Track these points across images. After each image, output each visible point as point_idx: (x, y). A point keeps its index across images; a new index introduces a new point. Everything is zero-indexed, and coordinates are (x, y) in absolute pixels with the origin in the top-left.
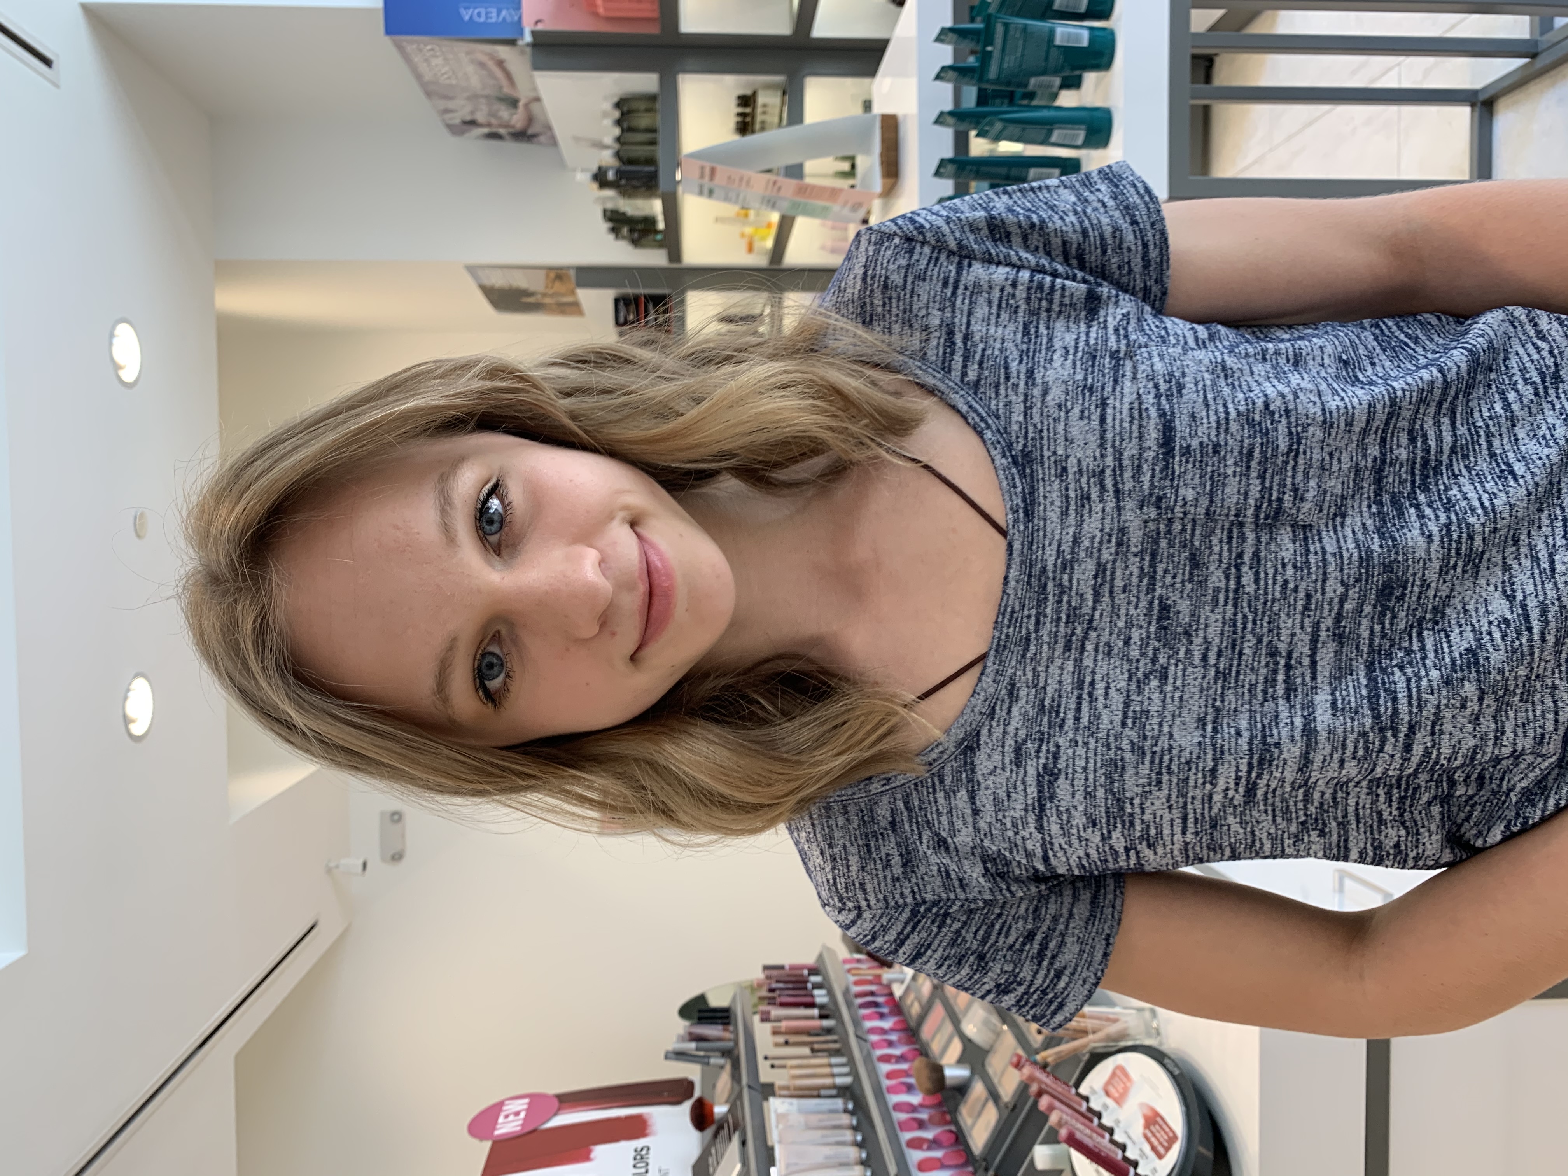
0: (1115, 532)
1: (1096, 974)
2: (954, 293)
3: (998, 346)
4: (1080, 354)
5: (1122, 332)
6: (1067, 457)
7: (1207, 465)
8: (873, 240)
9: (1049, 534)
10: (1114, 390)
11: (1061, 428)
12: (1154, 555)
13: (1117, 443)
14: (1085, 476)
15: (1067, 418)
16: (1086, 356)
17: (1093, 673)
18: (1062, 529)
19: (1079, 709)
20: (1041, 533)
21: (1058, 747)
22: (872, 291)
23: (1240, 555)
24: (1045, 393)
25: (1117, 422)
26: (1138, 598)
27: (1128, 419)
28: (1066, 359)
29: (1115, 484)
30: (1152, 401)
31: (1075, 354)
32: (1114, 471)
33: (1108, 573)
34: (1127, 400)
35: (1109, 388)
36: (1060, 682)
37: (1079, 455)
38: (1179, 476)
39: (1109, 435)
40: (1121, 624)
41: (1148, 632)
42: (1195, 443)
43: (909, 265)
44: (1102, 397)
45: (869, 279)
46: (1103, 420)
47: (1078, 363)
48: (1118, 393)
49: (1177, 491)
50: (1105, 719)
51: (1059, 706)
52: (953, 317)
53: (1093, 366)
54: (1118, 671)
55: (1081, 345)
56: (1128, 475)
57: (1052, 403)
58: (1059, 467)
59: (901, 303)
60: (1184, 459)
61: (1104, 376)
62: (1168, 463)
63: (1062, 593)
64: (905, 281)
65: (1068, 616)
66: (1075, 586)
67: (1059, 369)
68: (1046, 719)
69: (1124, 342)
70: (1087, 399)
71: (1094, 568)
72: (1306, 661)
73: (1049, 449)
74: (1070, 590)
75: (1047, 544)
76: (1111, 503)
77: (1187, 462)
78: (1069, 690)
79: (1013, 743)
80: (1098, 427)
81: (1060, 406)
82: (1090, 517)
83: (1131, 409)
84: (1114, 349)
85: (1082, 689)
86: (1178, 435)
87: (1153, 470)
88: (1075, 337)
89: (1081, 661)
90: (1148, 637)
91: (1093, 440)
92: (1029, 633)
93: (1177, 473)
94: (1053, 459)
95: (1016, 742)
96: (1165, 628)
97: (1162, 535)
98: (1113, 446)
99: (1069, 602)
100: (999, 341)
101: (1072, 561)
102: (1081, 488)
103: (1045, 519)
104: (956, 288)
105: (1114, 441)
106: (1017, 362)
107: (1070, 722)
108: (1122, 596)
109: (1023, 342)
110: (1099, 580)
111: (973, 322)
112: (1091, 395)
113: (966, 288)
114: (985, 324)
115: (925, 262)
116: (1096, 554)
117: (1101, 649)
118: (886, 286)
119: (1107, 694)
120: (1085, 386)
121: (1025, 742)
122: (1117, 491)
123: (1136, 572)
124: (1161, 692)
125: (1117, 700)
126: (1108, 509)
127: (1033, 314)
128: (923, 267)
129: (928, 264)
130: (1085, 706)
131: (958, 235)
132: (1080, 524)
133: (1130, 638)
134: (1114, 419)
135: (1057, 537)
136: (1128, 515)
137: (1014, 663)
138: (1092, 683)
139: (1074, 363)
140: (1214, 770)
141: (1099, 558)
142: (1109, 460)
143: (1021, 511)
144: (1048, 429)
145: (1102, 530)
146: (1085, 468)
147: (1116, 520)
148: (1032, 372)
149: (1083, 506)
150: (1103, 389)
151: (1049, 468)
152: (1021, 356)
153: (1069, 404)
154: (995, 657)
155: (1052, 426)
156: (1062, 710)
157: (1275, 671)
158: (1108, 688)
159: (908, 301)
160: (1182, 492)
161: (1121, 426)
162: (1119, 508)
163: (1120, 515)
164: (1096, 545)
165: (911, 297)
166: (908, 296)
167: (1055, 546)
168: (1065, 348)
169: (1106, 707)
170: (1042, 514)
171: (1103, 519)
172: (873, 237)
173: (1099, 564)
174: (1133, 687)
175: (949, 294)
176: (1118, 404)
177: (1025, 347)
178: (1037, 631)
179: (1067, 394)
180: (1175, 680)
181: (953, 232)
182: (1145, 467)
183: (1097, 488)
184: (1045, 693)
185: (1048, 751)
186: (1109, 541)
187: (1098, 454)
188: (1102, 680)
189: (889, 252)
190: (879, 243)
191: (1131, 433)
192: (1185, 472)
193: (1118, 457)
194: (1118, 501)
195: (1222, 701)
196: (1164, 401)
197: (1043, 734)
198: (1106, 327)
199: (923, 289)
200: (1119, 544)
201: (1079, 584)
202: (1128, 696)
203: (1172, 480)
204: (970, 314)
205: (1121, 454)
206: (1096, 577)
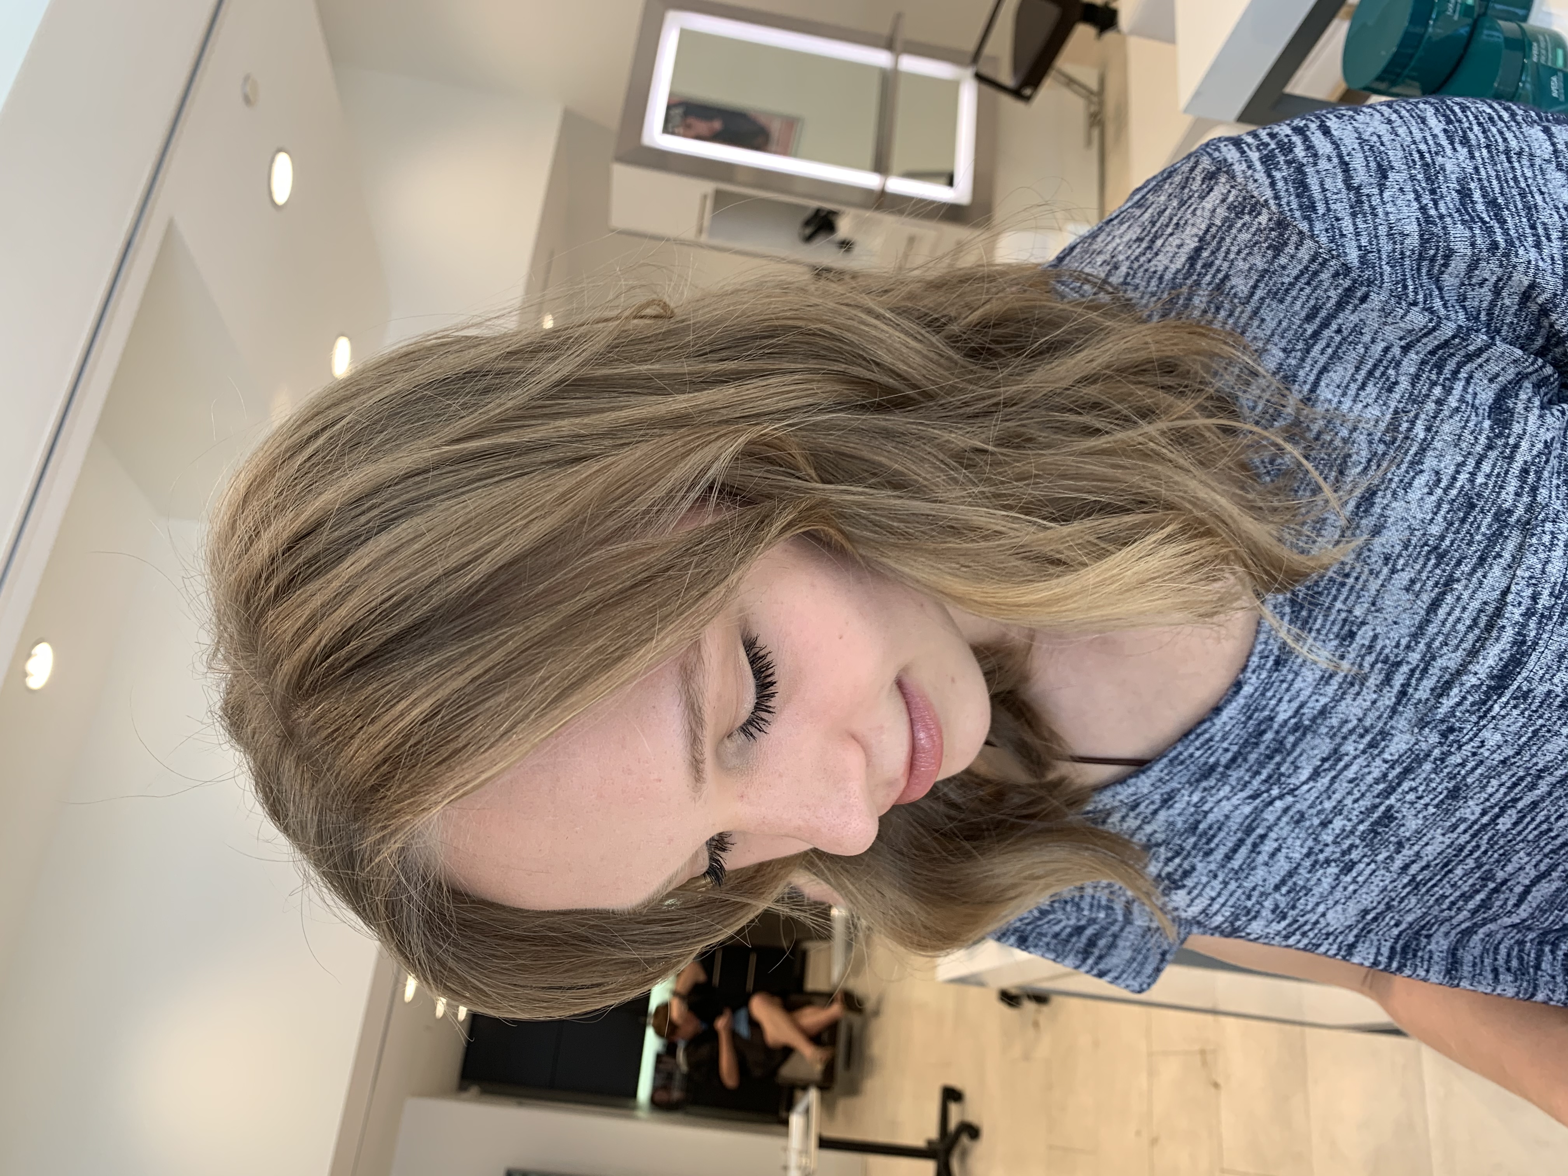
0: (1376, 731)
2: (1316, 335)
3: (1345, 433)
4: (1454, 492)
5: (1531, 478)
6: (1363, 623)
7: (1540, 717)
8: (1231, 199)
9: (1293, 691)
10: (1474, 570)
11: (1374, 585)
12: (1407, 771)
13: (1437, 644)
14: (1374, 655)
15: (1389, 579)
16: (1461, 499)
17: (1270, 828)
18: (1314, 693)
19: (1235, 850)
20: (1285, 685)
21: (1193, 868)
22: (1197, 283)
24: (1377, 531)
25: (1451, 619)
26: (1363, 795)
27: (1468, 622)
28: (1430, 493)
29: (1406, 685)
31: (1446, 491)
32: (1413, 671)
33: (1341, 764)
34: (1481, 596)
35: (1465, 568)
36: (1227, 817)
37: (1378, 630)
38: (1493, 718)
39: (1432, 629)
40: (1328, 805)
41: (1355, 828)
42: (1541, 690)
43: (1266, 271)
44: (1451, 575)
45: (1199, 264)
46: (1435, 605)
47: (1445, 507)
48: (1474, 580)
49: (1480, 730)
50: (1261, 872)
51: (1214, 836)
52: (1300, 366)
53: (1463, 521)
54: (1298, 842)
55: (1463, 477)
56: (1428, 683)
57: (1377, 548)
58: (1347, 628)
59: (1231, 321)
60: (1512, 702)
61: (1469, 544)
62: (1489, 698)
63: (1277, 751)
64: (1252, 294)
65: (1270, 777)
66: (1295, 754)
67: (1414, 506)
68: (1193, 840)
69: (1526, 499)
70: (1429, 568)
71: (1327, 752)
73: (1345, 602)
74: (1289, 754)
75: (1286, 698)
76: (1388, 698)
77: (1515, 707)
78: (1234, 828)
80: (1423, 612)
81: (1387, 559)
82: (1354, 700)
83: (1481, 611)
84: (1506, 505)
85: (1248, 835)
86: (1525, 674)
87: (1464, 698)
88: (1460, 459)
89: (1262, 811)
90: (1352, 832)
91: (1408, 623)
92: (1217, 764)
93: (1493, 713)
94: (1343, 615)
96: (1377, 833)
97: (1432, 758)
98: (1429, 646)
99: (1279, 765)
100: (1349, 425)
101: (1307, 729)
102: (1361, 666)
103: (1297, 674)
104: (1325, 325)
105: (1434, 640)
106: (1360, 468)
107: (1219, 855)
108: (1345, 784)
109: (1381, 440)
110: (1327, 765)
111: (1322, 384)
112: (1437, 566)
113: (1339, 331)
114: (1339, 392)
115: (1295, 272)
116: (1338, 740)
117: (1291, 813)
118: (1219, 287)
119: (1273, 855)
120: (1436, 548)
121: (1158, 845)
122: (1403, 693)
123: (1376, 773)
124: (1337, 879)
125: (1282, 866)
126: (1379, 704)
127: (1414, 402)
128: (1287, 280)
129: (1297, 278)
130: (1243, 851)
131: (1364, 242)
132: (1337, 699)
133: (1330, 822)
134: (1449, 614)
135: (1302, 698)
136: (1401, 723)
137: (1184, 780)
138: (1263, 837)
139: (1439, 506)
141: (1340, 745)
142: (1414, 657)
143: (1272, 658)
144: (1357, 579)
145: (1360, 720)
146: (1378, 648)
147: (1383, 720)
148: (1374, 493)
149: (1352, 684)
150: (1459, 563)
151: (1333, 623)
152: (1369, 461)
153: (1401, 561)
154: (1166, 767)
155: (1363, 577)
156: (1216, 840)
158: (1278, 849)
159: (1243, 321)
160: (1485, 734)
161: (1454, 626)
162: (1394, 711)
163: (1391, 718)
164: (1345, 730)
165: (1251, 318)
166: (1245, 316)
167: (1295, 705)
168: (1437, 473)
169: (1266, 864)
170: (1295, 668)
171: (1370, 710)
173: (1336, 751)
174: (1308, 863)
175: (1309, 332)
176: (1466, 596)
177: (1381, 448)
178: (1227, 767)
179: (1406, 547)
180: (1359, 875)
182: (1455, 691)
183: (1381, 677)
184: (1205, 817)
185: (1180, 866)
186: (1362, 736)
187: (1404, 642)
188: (1276, 840)
189: (1245, 236)
190: (1238, 210)
191: (1462, 641)
192: (1504, 717)
193: (1429, 659)
194: (1398, 702)
197: (1182, 849)
198: (1511, 458)
199: (1271, 316)
200: (1372, 745)
201: (1301, 755)
202: (1296, 868)
203: (1481, 718)
204: (1324, 369)
205: (1434, 658)
206: (1324, 760)
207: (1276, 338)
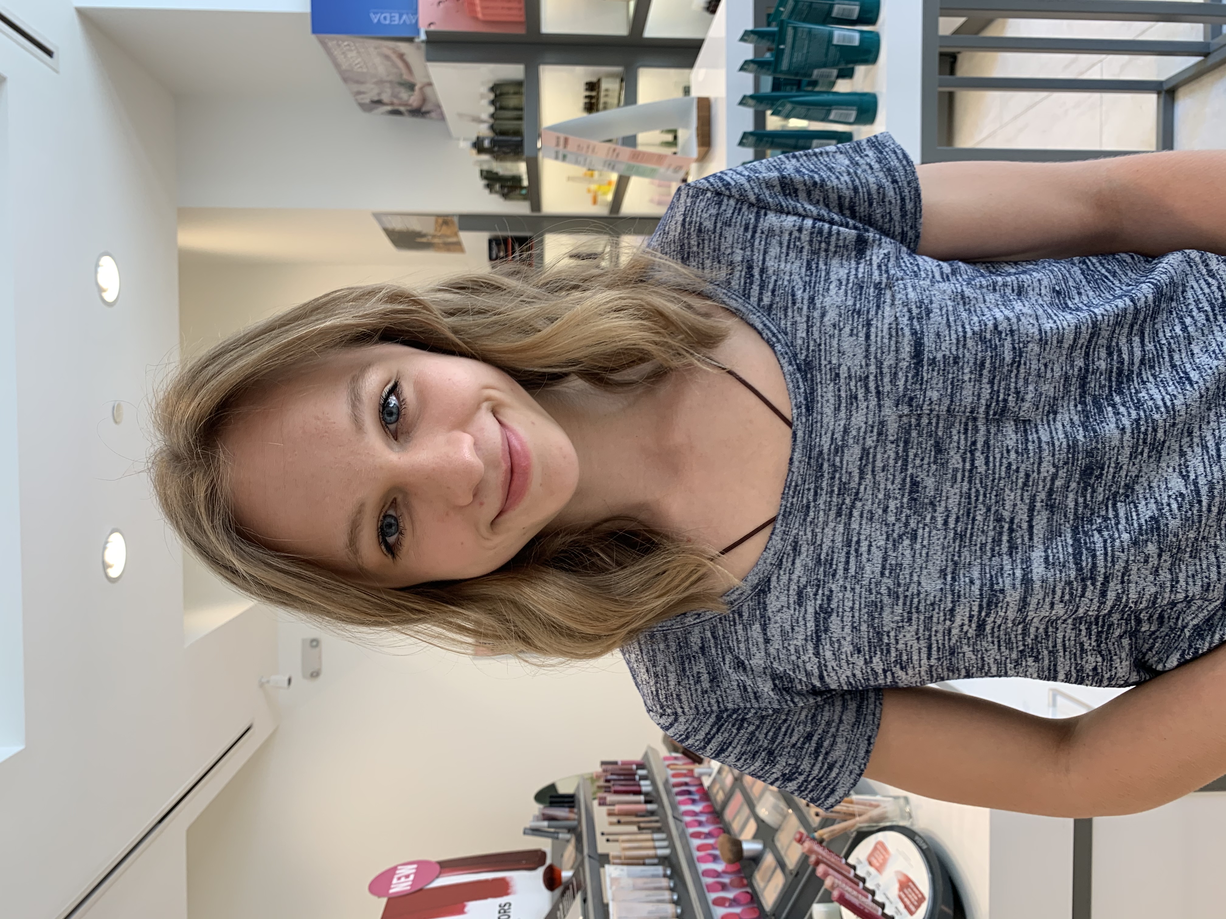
0: (876, 424)
1: (860, 767)
2: (753, 237)
3: (787, 278)
4: (850, 285)
5: (883, 268)
6: (840, 365)
7: (948, 373)
8: (690, 194)
9: (825, 426)
10: (877, 313)
11: (835, 343)
12: (906, 442)
13: (879, 355)
14: (854, 380)
15: (840, 335)
16: (855, 287)
17: (859, 534)
18: (835, 421)
19: (847, 562)
20: (819, 425)
21: (831, 591)
22: (689, 234)
23: (974, 443)
24: (823, 315)
25: (879, 339)
26: (894, 476)
27: (887, 337)
28: (840, 289)
29: (877, 387)
30: (906, 322)
31: (847, 285)
32: (876, 376)
33: (871, 456)
34: (886, 321)
35: (872, 312)
36: (833, 541)
37: (849, 364)
38: (927, 381)
39: (873, 349)
40: (881, 496)
41: (902, 503)
42: (939, 356)
43: (718, 214)
44: (867, 318)
45: (687, 224)
46: (868, 337)
47: (849, 292)
48: (879, 316)
49: (925, 393)
50: (868, 569)
51: (832, 559)
52: (752, 255)
53: (861, 294)
54: (878, 533)
55: (852, 278)
56: (887, 380)
57: (828, 323)
58: (833, 374)
59: (712, 244)
60: (930, 368)
61: (869, 302)
62: (918, 370)
63: (835, 471)
64: (715, 227)
65: (839, 489)
66: (845, 466)
67: (834, 296)
68: (822, 569)
69: (885, 276)
70: (856, 320)
71: (860, 452)
72: (1025, 526)
73: (825, 359)
74: (841, 469)
75: (823, 433)
76: (873, 402)
77: (933, 370)
78: (840, 547)
79: (796, 588)
80: (864, 342)
81: (834, 326)
82: (857, 412)
83: (890, 328)
84: (877, 281)
85: (850, 546)
86: (927, 349)
87: (907, 376)
88: (847, 271)
89: (849, 525)
90: (902, 507)
91: (860, 352)
92: (809, 502)
93: (925, 379)
94: (828, 367)
95: (799, 587)
96: (915, 500)
97: (913, 427)
98: (876, 358)
99: (840, 478)
100: (788, 274)
101: (842, 446)
102: (850, 390)
103: (822, 414)
104: (755, 232)
105: (876, 353)
106: (801, 290)
107: (840, 572)
108: (882, 474)
109: (806, 275)
110: (864, 462)
111: (767, 259)
112: (859, 317)
113: (762, 233)
114: (777, 261)
115: (731, 211)
116: (861, 442)
117: (865, 515)
118: (700, 231)
119: (869, 551)
120: (854, 310)
121: (805, 587)
122: (878, 393)
123: (893, 456)
124: (912, 549)
125: (877, 555)
126: (871, 406)
127: (814, 253)
128: (729, 215)
129: (733, 213)
130: (852, 560)
131: (756, 190)
132: (849, 418)
133: (888, 507)
134: (876, 336)
135: (831, 428)
136: (886, 411)
137: (797, 525)
138: (858, 542)
139: (846, 292)
140: (952, 610)
141: (864, 444)
142: (872, 369)
143: (803, 407)
144: (825, 344)
145: (866, 423)
146: (853, 374)
147: (877, 415)
148: (813, 299)
149: (852, 404)
150: (868, 312)
151: (826, 374)
152: (804, 286)
153: (841, 324)
154: (783, 521)
155: (828, 341)
156: (834, 562)
157: (1001, 534)
158: (870, 546)
159: (717, 242)
160: (929, 393)
161: (882, 342)
162: (880, 406)
163: (880, 411)
164: (861, 434)
165: (720, 239)
166: (717, 238)
167: (829, 434)
168: (839, 280)
169: (869, 560)
170: (819, 410)
171: (867, 414)
172: (691, 191)
173: (864, 449)
174: (890, 546)
175: (749, 237)
176: (879, 325)
177: (807, 279)
178: (815, 500)
179: (840, 316)
180: (923, 539)
181: (753, 188)
182: (900, 374)
183: (863, 390)
184: (821, 549)
185: (823, 594)
186: (872, 432)
187: (863, 363)
188: (866, 539)
189: (703, 204)
190: (695, 196)
191: (889, 347)
192: (931, 378)
193: (879, 367)
194: (879, 400)
195: (960, 557)
196: (915, 322)
197: (819, 581)
198: (871, 264)
199: (729, 233)
200: (880, 434)
201: (848, 464)
202: (886, 552)
203: (921, 384)
204: (765, 252)
205: (882, 364)
206: (861, 459)
207: (735, 245)
